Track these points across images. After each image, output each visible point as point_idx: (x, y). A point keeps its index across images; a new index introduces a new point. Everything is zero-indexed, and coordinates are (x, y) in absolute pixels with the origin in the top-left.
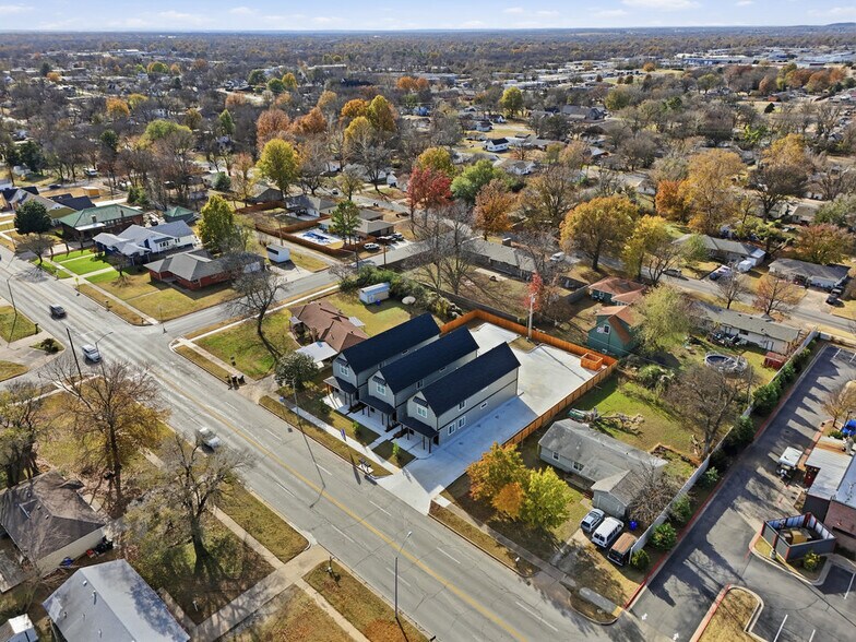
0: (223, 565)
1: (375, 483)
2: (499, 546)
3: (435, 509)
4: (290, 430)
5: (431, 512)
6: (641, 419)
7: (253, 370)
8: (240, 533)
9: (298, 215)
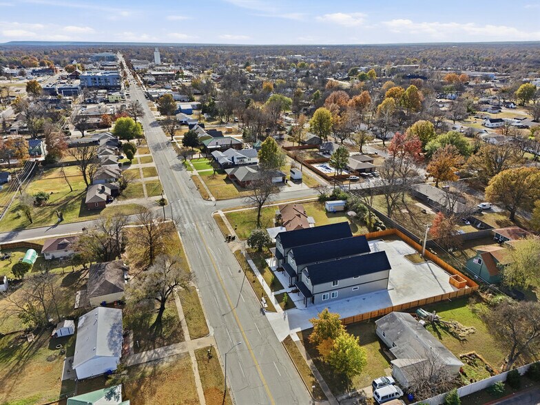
0: (164, 330)
1: (264, 314)
2: (312, 375)
3: (288, 341)
4: (240, 271)
5: (284, 341)
6: (472, 331)
7: (243, 234)
8: (182, 317)
9: (324, 154)
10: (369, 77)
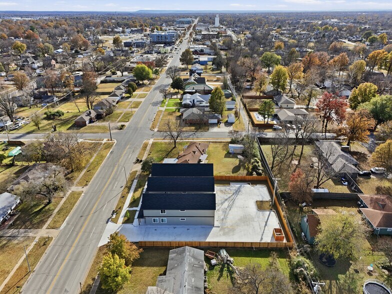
0: (37, 217)
1: (107, 223)
2: (93, 279)
3: (103, 247)
4: (122, 187)
8: (56, 211)
10: (379, 40)
